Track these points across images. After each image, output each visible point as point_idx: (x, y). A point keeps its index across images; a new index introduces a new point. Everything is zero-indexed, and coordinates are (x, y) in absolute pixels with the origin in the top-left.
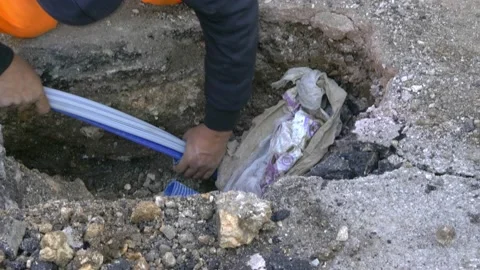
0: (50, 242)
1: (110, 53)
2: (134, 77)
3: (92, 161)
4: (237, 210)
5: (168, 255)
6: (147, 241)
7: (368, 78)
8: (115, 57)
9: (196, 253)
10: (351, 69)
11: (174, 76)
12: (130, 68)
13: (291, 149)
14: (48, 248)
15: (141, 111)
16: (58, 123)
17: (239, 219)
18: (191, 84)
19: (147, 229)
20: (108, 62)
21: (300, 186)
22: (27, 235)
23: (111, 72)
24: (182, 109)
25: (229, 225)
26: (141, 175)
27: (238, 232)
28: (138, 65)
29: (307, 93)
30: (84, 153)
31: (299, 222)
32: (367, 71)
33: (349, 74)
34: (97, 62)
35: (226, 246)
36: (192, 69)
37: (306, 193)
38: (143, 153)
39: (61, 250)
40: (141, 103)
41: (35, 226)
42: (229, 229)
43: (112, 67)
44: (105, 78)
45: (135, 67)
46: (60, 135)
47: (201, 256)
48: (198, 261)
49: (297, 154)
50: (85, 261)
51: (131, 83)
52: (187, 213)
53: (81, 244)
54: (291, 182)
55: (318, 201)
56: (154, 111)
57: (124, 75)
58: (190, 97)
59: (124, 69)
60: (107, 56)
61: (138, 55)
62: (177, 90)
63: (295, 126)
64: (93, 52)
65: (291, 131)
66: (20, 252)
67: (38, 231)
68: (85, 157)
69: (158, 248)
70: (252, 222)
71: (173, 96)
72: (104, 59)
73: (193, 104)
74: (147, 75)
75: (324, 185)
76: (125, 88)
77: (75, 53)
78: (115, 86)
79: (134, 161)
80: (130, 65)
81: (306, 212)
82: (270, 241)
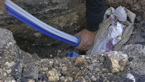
0: (51, 74)
1: (47, 3)
2: (55, 12)
3: (36, 46)
4: (117, 58)
5: (93, 77)
6: (83, 72)
7: (142, 9)
8: (49, 5)
9: (103, 75)
10: (135, 6)
11: (70, 11)
12: (54, 9)
13: (118, 37)
14: (51, 77)
15: (57, 25)
16: (25, 32)
17: (119, 61)
18: (75, 14)
19: (82, 68)
20: (46, 7)
21: (134, 48)
22: (39, 73)
23: (47, 10)
24: (71, 24)
25: (116, 63)
26: (56, 51)
27: (118, 66)
28: (57, 7)
29: (122, 15)
30: (33, 43)
31: (138, 61)
32: (142, 6)
33: (135, 7)
34: (42, 7)
35: (114, 72)
36: (76, 8)
37: (137, 50)
38: (57, 42)
39: (55, 77)
40: (57, 22)
41: (42, 69)
42: (116, 65)
43: (47, 8)
44: (45, 13)
45: (56, 8)
46: (25, 37)
47: (105, 76)
48: (104, 79)
49: (120, 38)
50: (66, 80)
51: (55, 14)
52: (95, 61)
53: (60, 75)
54: (130, 47)
55: (142, 53)
56: (62, 25)
57: (52, 12)
58: (74, 19)
59: (52, 9)
60: (46, 4)
61: (57, 3)
62: (70, 16)
63: (118, 28)
64: (40, 3)
65: (117, 30)
66: (39, 79)
67: (43, 71)
68: (34, 45)
69: (88, 75)
70: (123, 62)
71: (68, 19)
72: (44, 5)
73: (76, 22)
74: (60, 11)
75: (143, 47)
76: (52, 16)
77: (33, 4)
78: (48, 16)
79: (53, 45)
80: (54, 7)
81: (140, 58)
82: (129, 69)
